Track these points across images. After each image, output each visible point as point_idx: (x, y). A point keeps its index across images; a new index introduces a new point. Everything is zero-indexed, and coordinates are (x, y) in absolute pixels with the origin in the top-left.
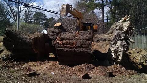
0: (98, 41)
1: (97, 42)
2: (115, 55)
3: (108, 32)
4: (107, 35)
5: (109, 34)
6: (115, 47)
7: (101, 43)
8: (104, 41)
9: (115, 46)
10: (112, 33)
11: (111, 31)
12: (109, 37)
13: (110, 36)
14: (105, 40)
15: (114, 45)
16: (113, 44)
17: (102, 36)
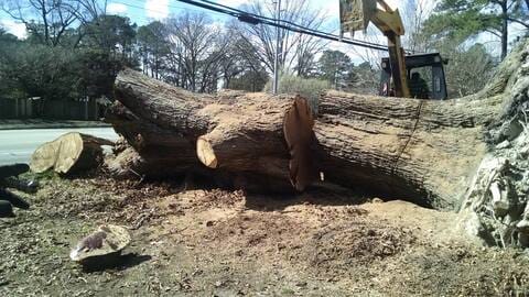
0: (440, 124)
1: (436, 128)
2: (505, 193)
3: (488, 87)
4: (480, 98)
5: (490, 95)
6: (508, 151)
7: (449, 135)
8: (464, 125)
9: (508, 147)
10: (501, 92)
11: (497, 80)
12: (490, 108)
13: (494, 104)
14: (468, 123)
15: (505, 143)
16: (503, 138)
17: (459, 105)
